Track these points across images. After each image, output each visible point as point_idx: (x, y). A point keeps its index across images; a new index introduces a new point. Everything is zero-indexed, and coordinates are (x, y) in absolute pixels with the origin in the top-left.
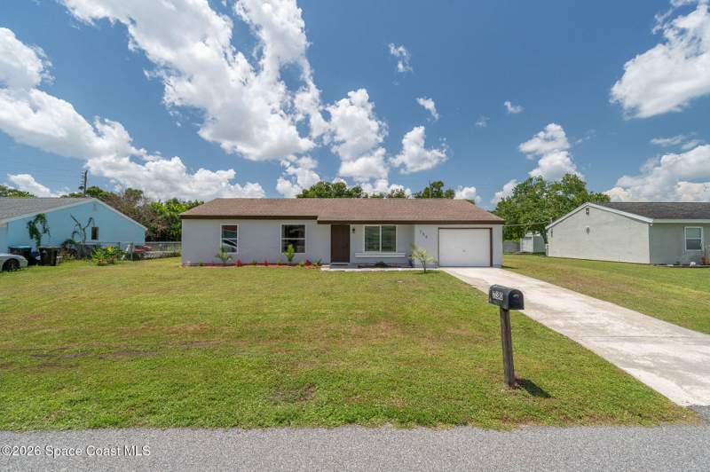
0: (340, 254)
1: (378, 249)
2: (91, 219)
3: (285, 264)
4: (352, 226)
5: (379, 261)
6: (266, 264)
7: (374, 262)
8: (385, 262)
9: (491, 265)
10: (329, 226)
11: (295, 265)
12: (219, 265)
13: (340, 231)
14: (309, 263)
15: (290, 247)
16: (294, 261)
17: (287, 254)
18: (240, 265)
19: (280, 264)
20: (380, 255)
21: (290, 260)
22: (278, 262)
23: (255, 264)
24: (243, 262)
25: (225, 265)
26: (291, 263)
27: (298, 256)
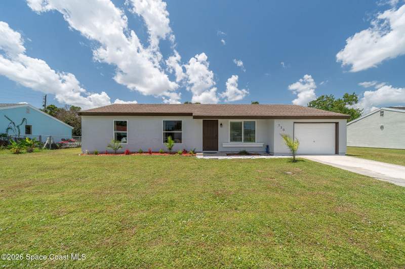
0: (210, 144)
1: (241, 140)
2: (24, 119)
3: (166, 153)
4: (220, 121)
5: (242, 150)
6: (150, 153)
7: (239, 150)
8: (247, 150)
9: (337, 153)
10: (201, 121)
11: (174, 153)
12: (112, 153)
13: (210, 125)
14: (185, 152)
15: (169, 138)
16: (173, 150)
17: (168, 144)
18: (128, 153)
19: (162, 153)
20: (243, 145)
21: (170, 149)
22: (160, 150)
23: (142, 152)
24: (131, 151)
25: (116, 153)
26: (171, 152)
27: (176, 146)
